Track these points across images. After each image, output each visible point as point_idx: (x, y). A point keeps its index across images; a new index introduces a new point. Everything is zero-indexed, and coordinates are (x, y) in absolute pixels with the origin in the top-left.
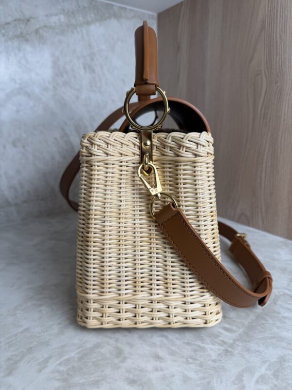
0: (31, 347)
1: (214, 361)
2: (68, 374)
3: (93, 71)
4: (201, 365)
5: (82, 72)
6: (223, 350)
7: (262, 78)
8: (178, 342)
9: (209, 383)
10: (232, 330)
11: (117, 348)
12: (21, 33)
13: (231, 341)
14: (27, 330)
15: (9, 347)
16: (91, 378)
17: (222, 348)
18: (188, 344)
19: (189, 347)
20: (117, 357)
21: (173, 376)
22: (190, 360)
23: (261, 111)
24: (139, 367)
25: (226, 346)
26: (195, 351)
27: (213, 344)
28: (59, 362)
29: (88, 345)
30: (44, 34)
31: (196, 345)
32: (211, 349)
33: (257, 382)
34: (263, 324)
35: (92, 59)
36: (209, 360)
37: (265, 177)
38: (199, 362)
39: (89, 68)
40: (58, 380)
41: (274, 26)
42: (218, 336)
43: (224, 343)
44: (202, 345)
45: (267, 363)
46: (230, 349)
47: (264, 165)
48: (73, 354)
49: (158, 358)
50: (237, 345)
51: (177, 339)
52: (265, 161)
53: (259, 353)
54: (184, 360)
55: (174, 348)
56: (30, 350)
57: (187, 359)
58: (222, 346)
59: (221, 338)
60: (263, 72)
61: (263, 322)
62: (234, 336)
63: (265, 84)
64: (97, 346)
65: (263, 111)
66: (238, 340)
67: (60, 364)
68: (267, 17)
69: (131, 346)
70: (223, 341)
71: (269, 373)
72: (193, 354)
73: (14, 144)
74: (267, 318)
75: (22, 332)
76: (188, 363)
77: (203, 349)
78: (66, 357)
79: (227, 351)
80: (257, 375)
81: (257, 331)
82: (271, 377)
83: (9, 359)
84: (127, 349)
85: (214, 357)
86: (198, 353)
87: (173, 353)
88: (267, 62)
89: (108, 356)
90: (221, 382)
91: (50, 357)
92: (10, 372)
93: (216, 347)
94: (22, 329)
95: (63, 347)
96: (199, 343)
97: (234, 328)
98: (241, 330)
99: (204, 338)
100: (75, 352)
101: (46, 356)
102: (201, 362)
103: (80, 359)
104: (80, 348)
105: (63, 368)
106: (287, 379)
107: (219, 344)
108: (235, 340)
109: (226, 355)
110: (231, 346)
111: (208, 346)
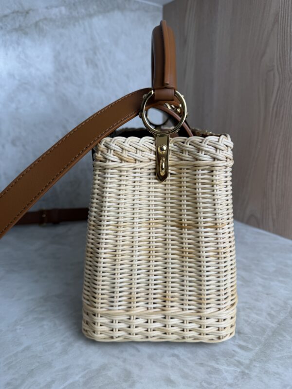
0: (33, 370)
1: (231, 385)
3: (96, 65)
5: (84, 66)
6: (240, 372)
7: (274, 74)
8: (191, 363)
10: (248, 347)
11: (125, 370)
12: (20, 26)
13: (247, 362)
14: (28, 348)
15: (9, 369)
17: (239, 370)
18: (202, 364)
19: (202, 369)
20: (126, 381)
22: (205, 385)
23: (273, 109)
25: (242, 367)
26: (209, 373)
27: (228, 365)
28: (62, 387)
29: (95, 367)
30: (44, 27)
31: (210, 366)
32: (227, 371)
34: (281, 341)
35: (95, 54)
36: (225, 385)
37: (277, 178)
39: (92, 62)
41: (288, 19)
42: (233, 356)
43: (240, 363)
44: (216, 366)
46: (247, 371)
47: (276, 165)
48: (77, 378)
49: (169, 381)
50: (254, 366)
51: (189, 358)
52: (277, 160)
53: (278, 376)
54: (198, 384)
55: (186, 370)
56: (31, 373)
57: (201, 383)
58: (238, 367)
59: (236, 358)
60: (276, 68)
61: (280, 338)
62: (250, 355)
63: (277, 80)
64: (104, 368)
65: (275, 109)
66: (255, 360)
68: (280, 10)
69: (141, 367)
70: (239, 362)
72: (208, 377)
73: (13, 143)
74: (285, 334)
75: (23, 351)
77: (217, 371)
78: (71, 381)
79: (243, 373)
81: (275, 350)
83: (8, 384)
84: (135, 371)
85: (230, 381)
86: (212, 376)
87: (185, 376)
88: (280, 58)
89: (115, 380)
91: (53, 381)
93: (232, 368)
94: (22, 348)
95: (67, 368)
96: (213, 364)
97: (250, 346)
98: (257, 348)
99: (218, 357)
100: (80, 376)
101: (49, 380)
102: (217, 387)
103: (85, 383)
104: (85, 370)
107: (235, 365)
108: (251, 361)
109: (243, 378)
110: (248, 367)
111: (223, 368)
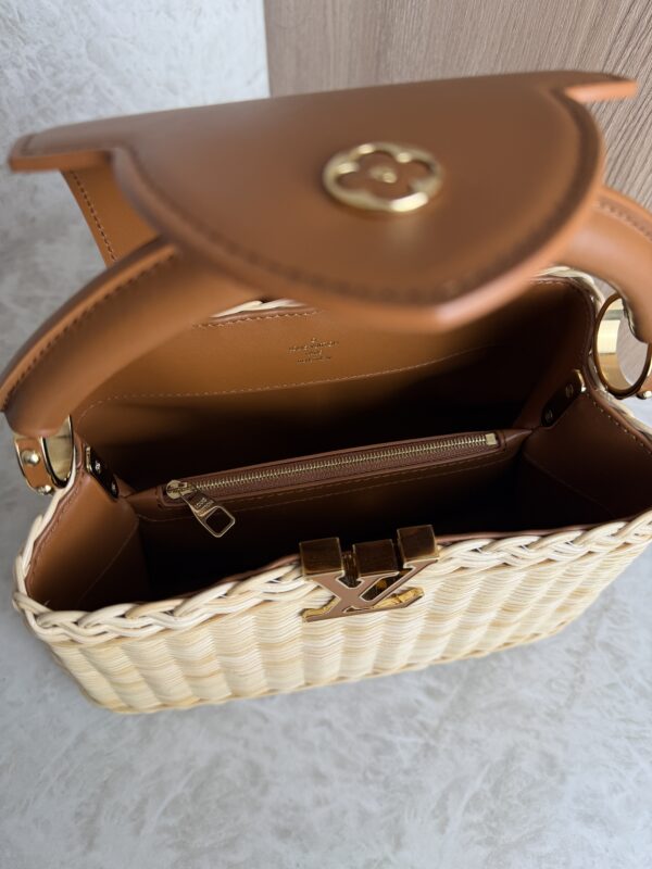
0: (105, 782)
1: (407, 772)
2: (184, 832)
4: (386, 785)
6: (422, 746)
9: (397, 820)
10: (439, 692)
11: (250, 762)
13: (435, 723)
15: (67, 786)
16: (220, 834)
17: (421, 741)
18: (366, 737)
19: (367, 746)
20: (254, 784)
21: (344, 812)
22: (370, 776)
24: (291, 800)
25: (427, 735)
26: (377, 752)
27: (406, 734)
28: (161, 808)
29: (202, 763)
31: (379, 739)
32: (403, 746)
33: (467, 809)
36: (399, 772)
38: (382, 778)
40: (170, 846)
42: (414, 712)
43: (424, 727)
44: (388, 737)
45: (486, 768)
46: (432, 742)
48: (180, 788)
49: (319, 777)
50: (446, 731)
53: (477, 746)
54: (360, 776)
55: (341, 750)
56: (106, 789)
57: (364, 773)
58: (420, 735)
59: (420, 717)
62: (442, 707)
64: (216, 763)
66: (447, 718)
67: (164, 813)
69: (273, 754)
70: (422, 724)
71: (487, 787)
72: (374, 760)
75: (75, 745)
76: (366, 781)
77: (388, 747)
78: (170, 797)
79: (427, 747)
80: (468, 795)
81: (481, 691)
82: (489, 795)
83: (78, 815)
84: (266, 762)
85: (406, 765)
86: (381, 757)
89: (238, 784)
90: (415, 815)
91: (145, 801)
92: (90, 840)
93: (412, 739)
94: (72, 738)
95: (159, 772)
96: (384, 733)
97: (444, 687)
98: (455, 692)
99: (392, 718)
100: (183, 783)
101: (137, 798)
102: (387, 778)
103: (195, 797)
104: (188, 771)
105: (172, 821)
106: (510, 797)
107: (416, 732)
108: (442, 719)
109: (425, 756)
110: (436, 735)
111: (398, 739)
